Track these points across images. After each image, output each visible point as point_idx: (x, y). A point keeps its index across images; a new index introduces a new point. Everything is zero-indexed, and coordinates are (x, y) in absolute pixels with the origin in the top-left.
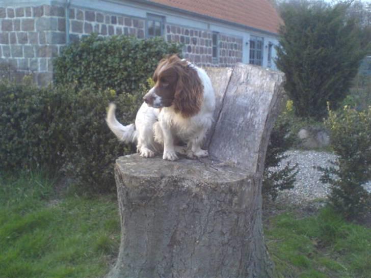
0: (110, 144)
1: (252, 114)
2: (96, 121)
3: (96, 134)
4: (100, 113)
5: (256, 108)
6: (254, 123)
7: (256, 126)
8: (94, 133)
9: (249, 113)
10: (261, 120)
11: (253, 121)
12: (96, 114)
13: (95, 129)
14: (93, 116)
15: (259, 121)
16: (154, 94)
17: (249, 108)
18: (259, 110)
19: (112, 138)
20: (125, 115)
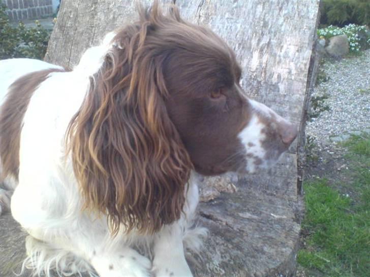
1: (266, 57)
5: (274, 41)
6: (274, 79)
7: (282, 87)
9: (256, 54)
10: (294, 72)
11: (271, 75)
15: (290, 73)
17: (254, 42)
18: (285, 46)
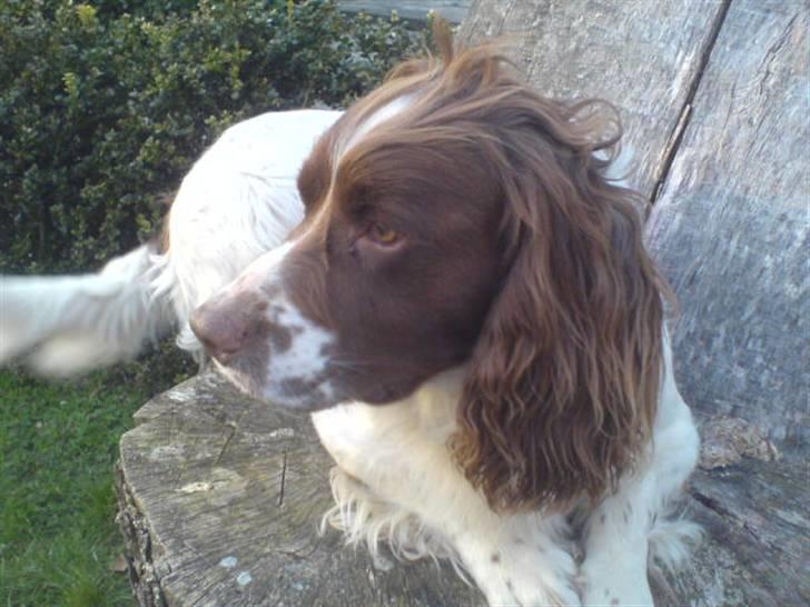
0: (86, 203)
2: (30, 123)
3: (35, 166)
4: (42, 92)
8: (27, 165)
12: (29, 96)
13: (29, 150)
14: (18, 102)
16: (281, 301)
19: (94, 183)
20: (136, 100)
